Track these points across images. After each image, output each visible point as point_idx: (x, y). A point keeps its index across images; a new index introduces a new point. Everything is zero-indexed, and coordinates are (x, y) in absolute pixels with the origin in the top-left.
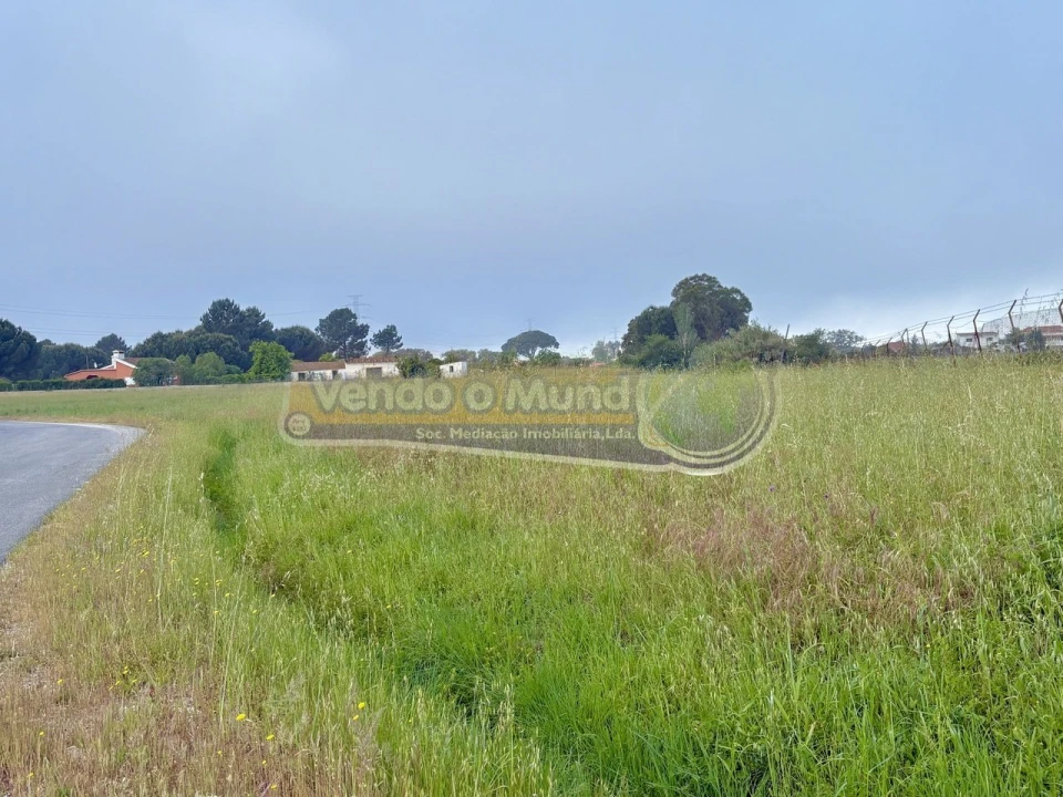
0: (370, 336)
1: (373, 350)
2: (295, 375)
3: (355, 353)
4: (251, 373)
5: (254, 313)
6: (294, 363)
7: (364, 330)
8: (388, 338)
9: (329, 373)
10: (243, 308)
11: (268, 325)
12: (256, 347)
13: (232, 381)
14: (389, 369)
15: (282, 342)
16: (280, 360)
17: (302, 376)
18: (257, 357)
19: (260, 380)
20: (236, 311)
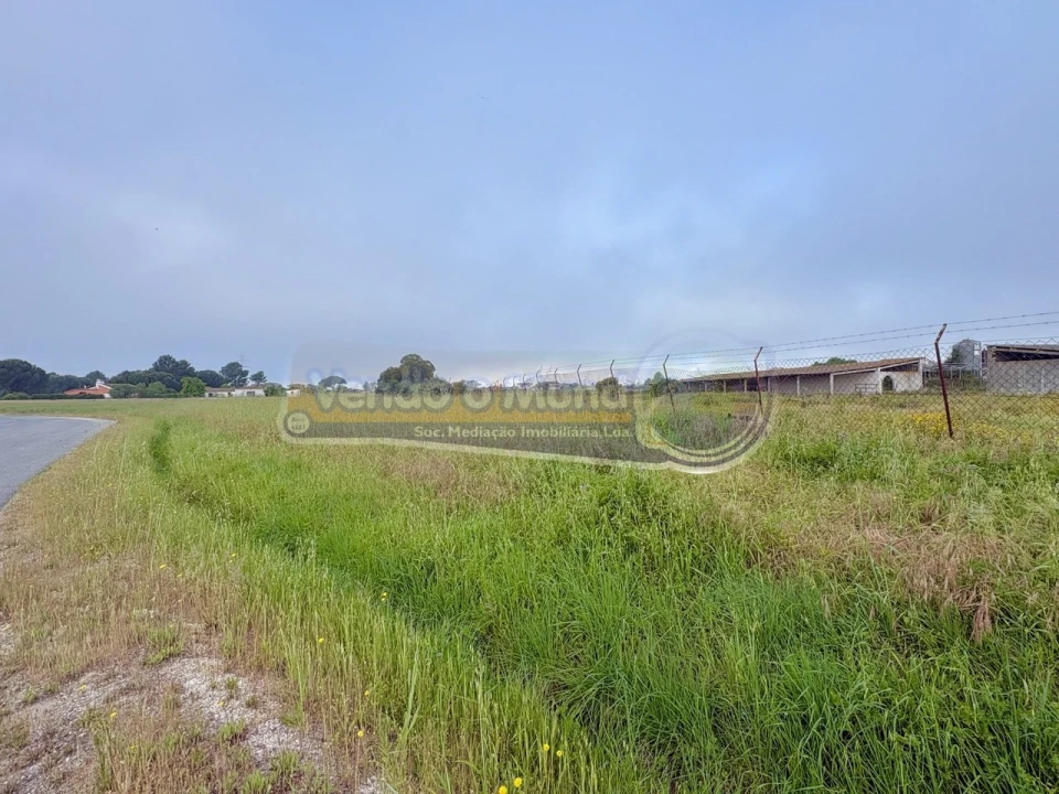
0: (249, 376)
1: (251, 383)
2: (207, 394)
3: (241, 384)
4: (182, 393)
5: (185, 363)
6: (208, 388)
7: (246, 373)
8: (259, 377)
9: (226, 394)
10: (177, 360)
11: (192, 369)
12: (185, 380)
13: (170, 397)
14: (260, 392)
15: (200, 378)
16: (199, 387)
17: (210, 395)
18: (186, 384)
19: (187, 396)
20: (174, 361)
